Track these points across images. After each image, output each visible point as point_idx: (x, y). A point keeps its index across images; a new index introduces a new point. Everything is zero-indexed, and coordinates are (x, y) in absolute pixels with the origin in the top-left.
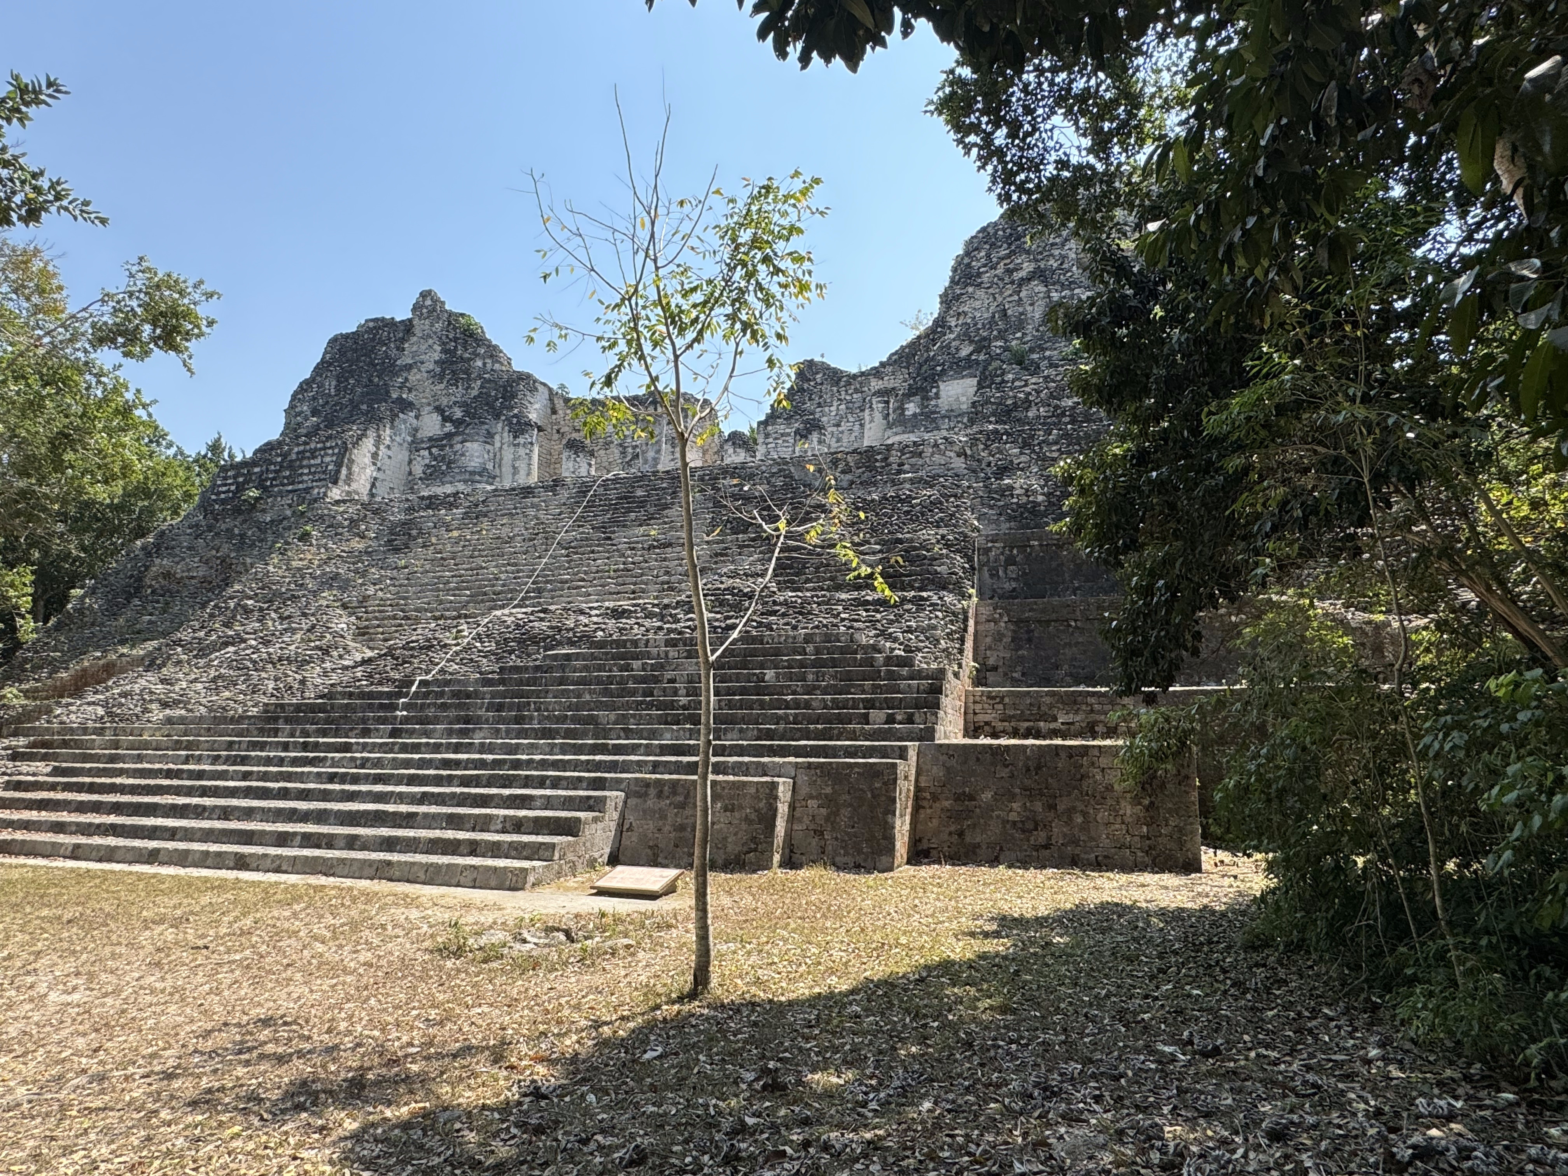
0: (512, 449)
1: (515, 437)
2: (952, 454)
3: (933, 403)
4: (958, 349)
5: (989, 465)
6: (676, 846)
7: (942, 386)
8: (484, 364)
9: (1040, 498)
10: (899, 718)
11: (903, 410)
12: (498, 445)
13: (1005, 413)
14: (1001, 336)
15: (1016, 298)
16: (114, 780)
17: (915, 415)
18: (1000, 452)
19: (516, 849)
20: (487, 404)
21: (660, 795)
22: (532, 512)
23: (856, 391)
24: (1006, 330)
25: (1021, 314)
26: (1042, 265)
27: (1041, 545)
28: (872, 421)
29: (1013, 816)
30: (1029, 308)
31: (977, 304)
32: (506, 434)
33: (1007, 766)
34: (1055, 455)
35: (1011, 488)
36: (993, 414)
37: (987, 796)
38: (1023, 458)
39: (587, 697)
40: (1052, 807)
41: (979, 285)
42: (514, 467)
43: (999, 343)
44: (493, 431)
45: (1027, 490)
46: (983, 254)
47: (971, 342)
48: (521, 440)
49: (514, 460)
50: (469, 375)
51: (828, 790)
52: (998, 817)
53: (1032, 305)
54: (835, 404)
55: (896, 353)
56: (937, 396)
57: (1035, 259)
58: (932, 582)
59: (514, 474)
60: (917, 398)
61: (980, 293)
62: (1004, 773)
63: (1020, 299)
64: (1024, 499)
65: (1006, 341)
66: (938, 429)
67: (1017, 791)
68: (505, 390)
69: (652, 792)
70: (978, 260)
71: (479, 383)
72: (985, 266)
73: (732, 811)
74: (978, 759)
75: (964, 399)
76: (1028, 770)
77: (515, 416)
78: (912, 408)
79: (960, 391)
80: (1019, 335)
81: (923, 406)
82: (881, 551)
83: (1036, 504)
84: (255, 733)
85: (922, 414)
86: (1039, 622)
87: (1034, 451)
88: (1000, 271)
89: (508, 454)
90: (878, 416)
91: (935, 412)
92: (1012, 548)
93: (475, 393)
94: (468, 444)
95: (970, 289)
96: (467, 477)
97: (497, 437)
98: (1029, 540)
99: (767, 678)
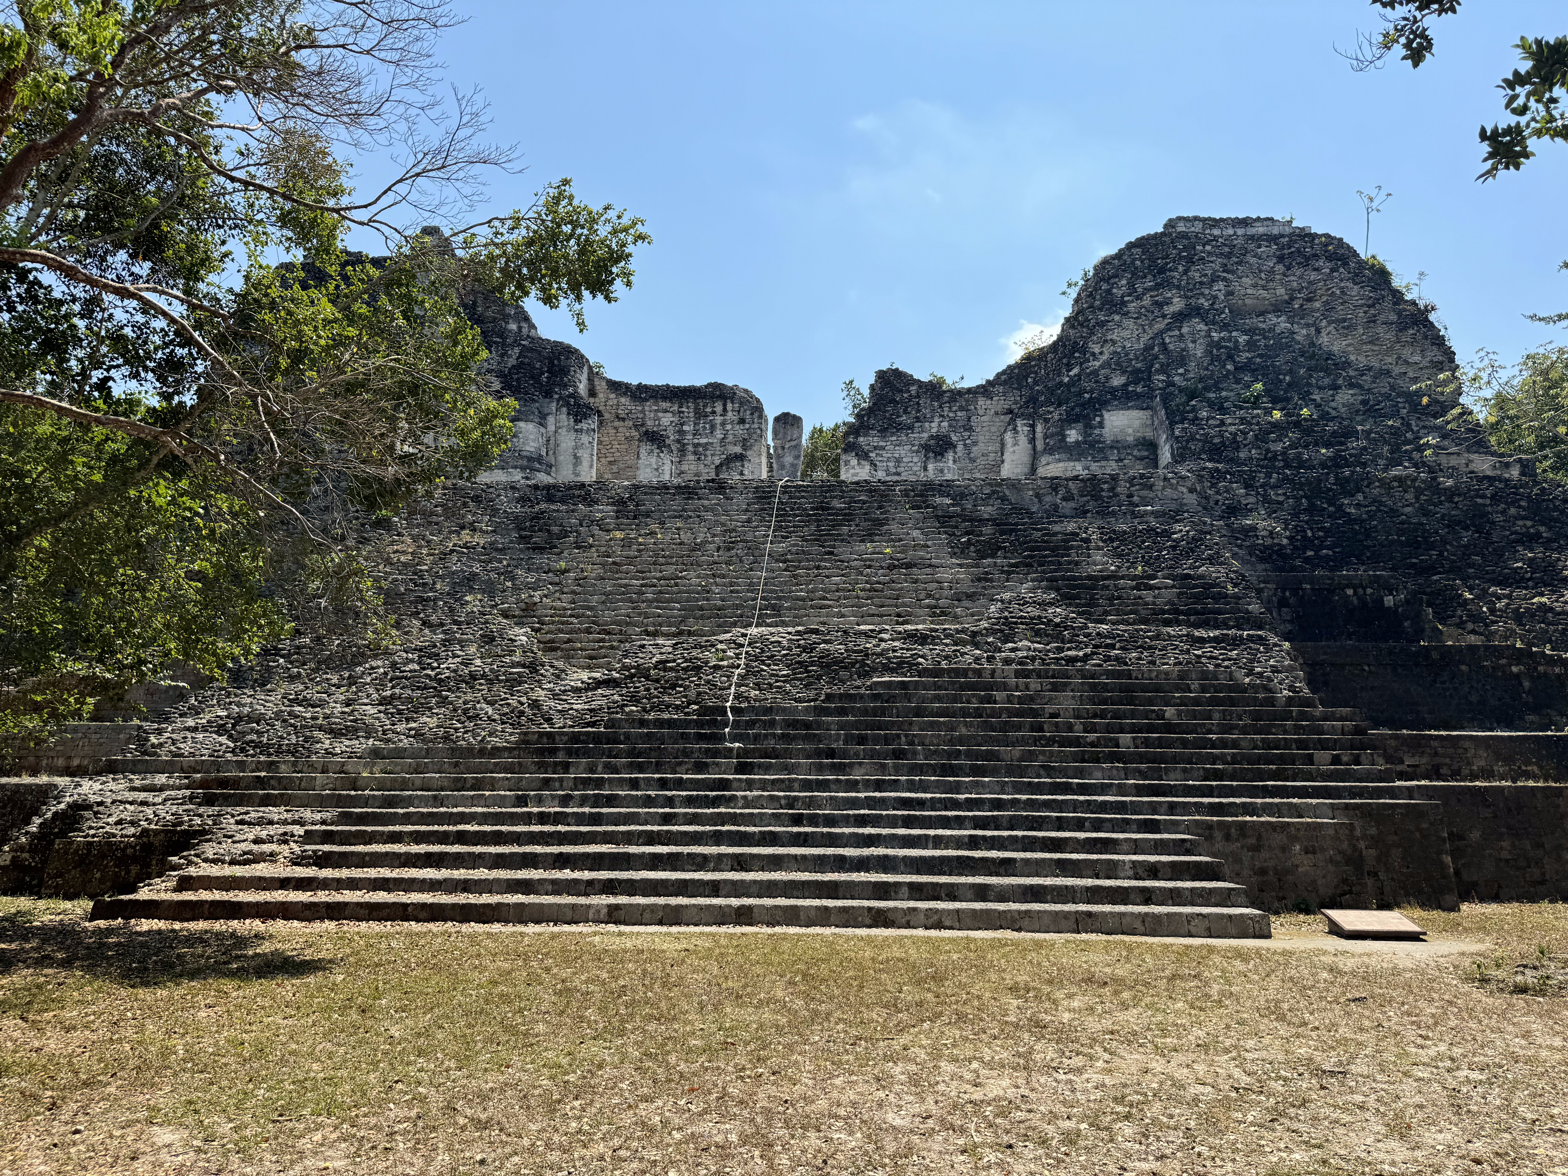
0: (573, 435)
1: (577, 421)
2: (1185, 490)
3: (1097, 432)
4: (1107, 378)
5: (1217, 502)
6: (1261, 890)
7: (1107, 415)
8: (520, 328)
9: (1285, 541)
10: (1345, 759)
11: (1064, 436)
12: (551, 428)
13: (1215, 452)
14: (1163, 370)
15: (1177, 333)
16: (461, 827)
17: (1077, 442)
18: (1227, 491)
19: (1201, 896)
20: (532, 377)
21: (1227, 837)
22: (709, 516)
23: (961, 408)
24: (1168, 365)
25: (1183, 350)
26: (1193, 301)
27: (1312, 589)
28: (1016, 444)
29: (1505, 855)
30: (1191, 345)
31: (1126, 334)
32: (564, 417)
33: (1489, 806)
34: (1281, 498)
35: (1254, 528)
36: (1203, 451)
37: (1475, 836)
38: (1252, 500)
39: (964, 731)
40: (1540, 845)
41: (1126, 314)
42: (576, 457)
43: (1162, 377)
44: (546, 411)
45: (1271, 533)
46: (1124, 282)
47: (1124, 372)
48: (584, 425)
49: (576, 448)
50: (504, 339)
51: (1373, 831)
52: (1490, 855)
53: (1194, 342)
54: (937, 420)
55: (1004, 372)
56: (1101, 425)
57: (1186, 297)
58: (1248, 620)
59: (576, 465)
60: (1080, 425)
61: (1129, 323)
62: (1487, 813)
63: (1182, 335)
64: (1269, 541)
65: (1168, 376)
66: (1106, 459)
67: (1504, 830)
68: (551, 362)
69: (1218, 835)
70: (1119, 288)
71: (517, 350)
72: (1129, 295)
73: (1314, 853)
74: (1459, 800)
75: (1130, 431)
76: (1510, 810)
77: (571, 396)
78: (1073, 435)
79: (1126, 422)
80: (1181, 371)
81: (1086, 434)
82: (1173, 587)
83: (1282, 547)
84: (533, 768)
85: (1085, 442)
86: (1332, 665)
87: (1258, 493)
88: (1147, 301)
89: (567, 441)
90: (1023, 440)
91: (1099, 442)
92: (1284, 591)
93: (512, 362)
94: (521, 424)
95: (1117, 318)
96: (525, 463)
97: (551, 420)
98: (1301, 583)
99: (1167, 715)
